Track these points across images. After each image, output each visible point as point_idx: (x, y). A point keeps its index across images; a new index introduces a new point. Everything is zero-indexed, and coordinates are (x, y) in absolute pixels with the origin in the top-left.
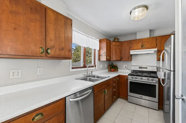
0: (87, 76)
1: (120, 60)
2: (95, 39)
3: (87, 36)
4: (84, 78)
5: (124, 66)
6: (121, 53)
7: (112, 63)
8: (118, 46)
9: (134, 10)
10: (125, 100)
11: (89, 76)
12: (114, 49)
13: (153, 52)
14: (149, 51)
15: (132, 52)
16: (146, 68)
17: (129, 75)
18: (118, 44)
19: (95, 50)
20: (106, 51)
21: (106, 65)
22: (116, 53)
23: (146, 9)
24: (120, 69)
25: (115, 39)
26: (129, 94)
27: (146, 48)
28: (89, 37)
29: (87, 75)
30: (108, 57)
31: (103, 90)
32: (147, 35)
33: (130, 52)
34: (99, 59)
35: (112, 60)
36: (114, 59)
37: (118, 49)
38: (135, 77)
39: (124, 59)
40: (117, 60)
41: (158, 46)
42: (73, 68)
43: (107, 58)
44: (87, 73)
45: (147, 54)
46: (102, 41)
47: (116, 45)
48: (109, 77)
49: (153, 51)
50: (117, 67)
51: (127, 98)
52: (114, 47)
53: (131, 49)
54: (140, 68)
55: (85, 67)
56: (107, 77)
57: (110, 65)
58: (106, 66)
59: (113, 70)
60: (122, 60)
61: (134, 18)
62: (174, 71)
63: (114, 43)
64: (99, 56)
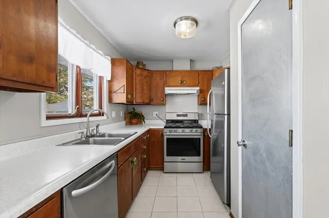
0: (87, 136)
1: (149, 104)
2: (102, 55)
3: (87, 45)
4: (79, 141)
5: (155, 113)
6: (150, 90)
7: (134, 109)
8: (145, 77)
9: (181, 20)
10: (160, 171)
11: (93, 136)
12: (138, 82)
13: (195, 92)
14: (191, 90)
15: (168, 90)
16: (186, 115)
17: (165, 127)
18: (145, 73)
19: (101, 78)
20: (125, 84)
21: (122, 112)
22: (143, 90)
23: (195, 25)
24: (147, 119)
25: (138, 63)
26: (167, 158)
27: (186, 85)
28: (91, 48)
29: (89, 134)
30: (129, 96)
31: (130, 159)
32: (186, 67)
33: (164, 91)
34: (110, 100)
35: (134, 103)
36: (139, 100)
37: (145, 83)
38: (175, 129)
39: (155, 101)
40: (143, 103)
41: (200, 83)
42: (48, 118)
43: (127, 98)
44: (88, 128)
45: (188, 94)
46: (117, 63)
47: (141, 75)
48: (136, 133)
49: (195, 90)
50: (143, 116)
51: (162, 166)
52: (138, 78)
53: (166, 84)
54: (178, 115)
55: (79, 114)
56: (132, 134)
57: (130, 113)
58: (122, 114)
59: (136, 122)
60: (152, 103)
61: (180, 34)
62: (229, 115)
63: (138, 72)
64: (110, 92)
